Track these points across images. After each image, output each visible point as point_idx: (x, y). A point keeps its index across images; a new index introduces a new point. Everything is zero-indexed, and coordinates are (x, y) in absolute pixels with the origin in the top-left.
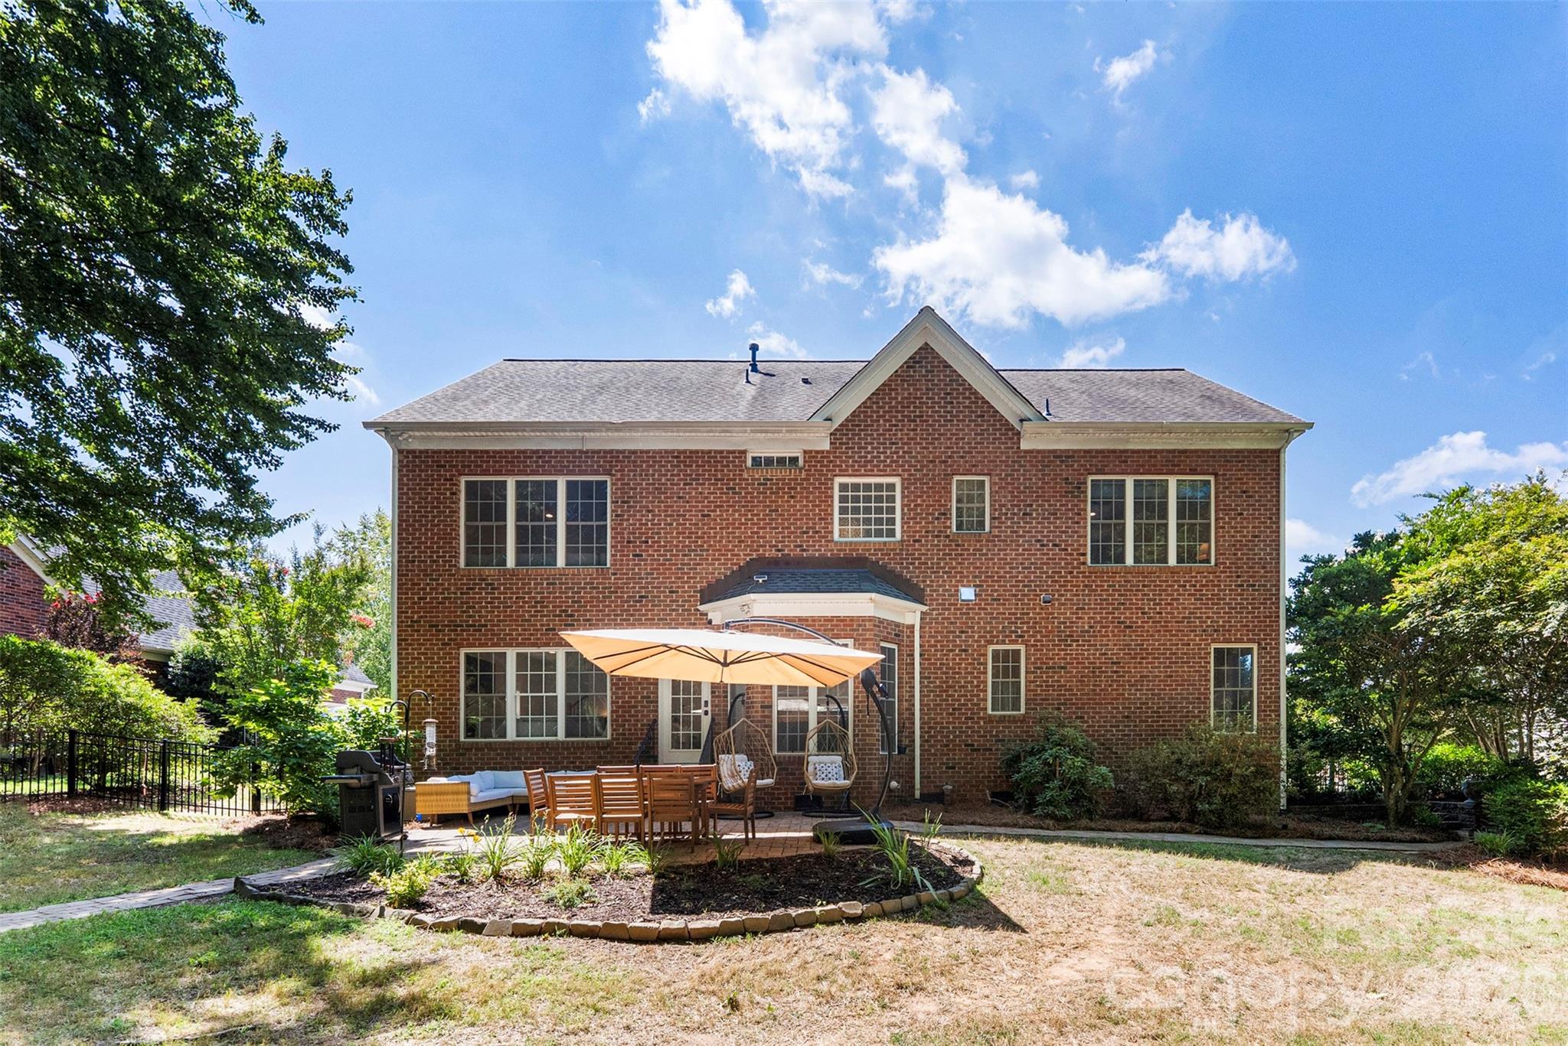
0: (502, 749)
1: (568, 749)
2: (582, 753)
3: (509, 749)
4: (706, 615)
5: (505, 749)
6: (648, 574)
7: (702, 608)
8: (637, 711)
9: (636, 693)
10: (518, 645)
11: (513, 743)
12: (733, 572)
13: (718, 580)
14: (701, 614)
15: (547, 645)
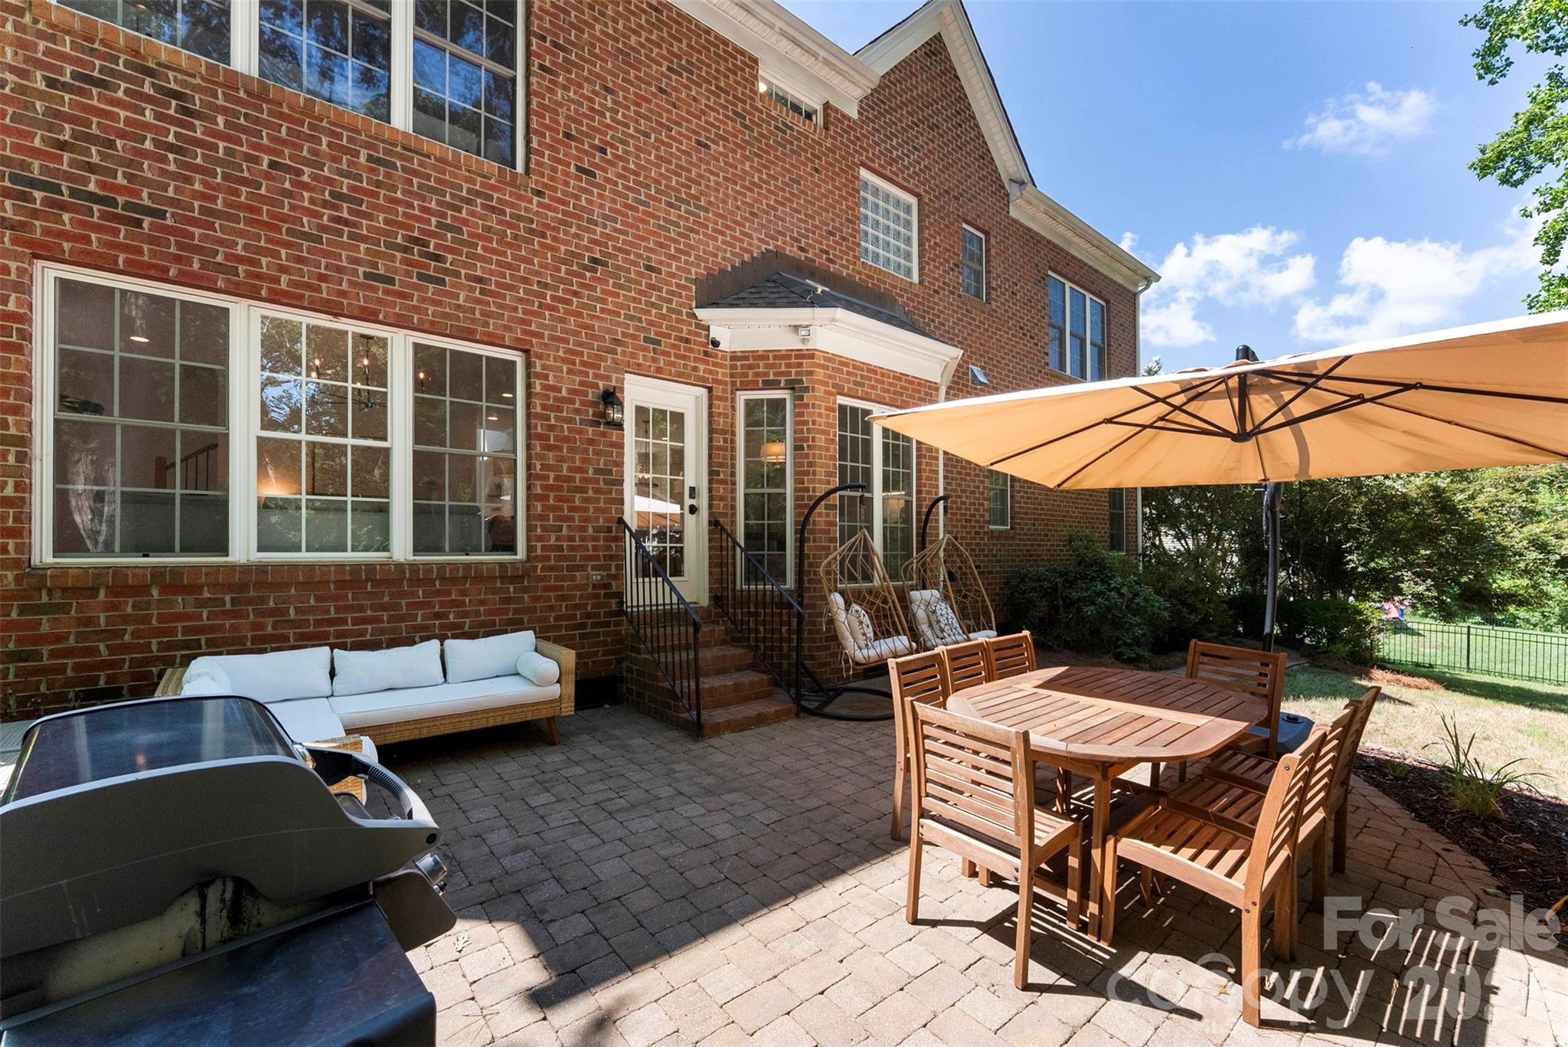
0: (214, 586)
1: (427, 581)
2: (464, 593)
3: (243, 587)
4: (708, 328)
5: (231, 588)
6: (606, 217)
7: (701, 314)
8: (586, 500)
9: (584, 461)
10: (276, 298)
11: (246, 569)
12: (743, 262)
13: (722, 271)
14: (699, 326)
15: (367, 315)
